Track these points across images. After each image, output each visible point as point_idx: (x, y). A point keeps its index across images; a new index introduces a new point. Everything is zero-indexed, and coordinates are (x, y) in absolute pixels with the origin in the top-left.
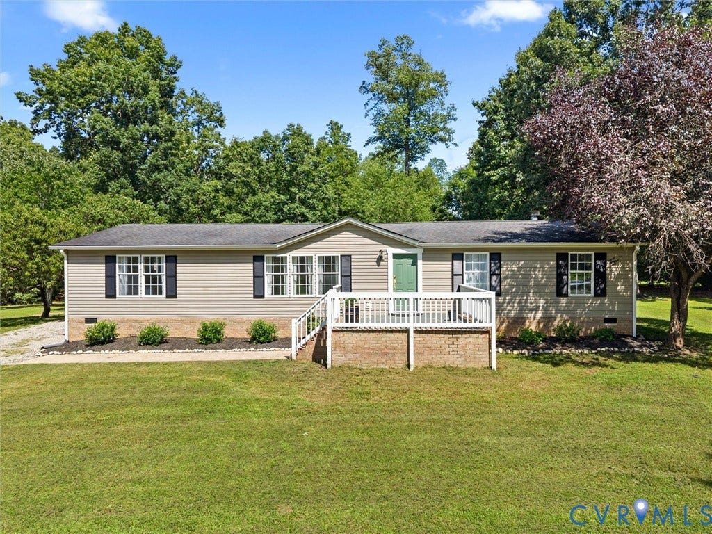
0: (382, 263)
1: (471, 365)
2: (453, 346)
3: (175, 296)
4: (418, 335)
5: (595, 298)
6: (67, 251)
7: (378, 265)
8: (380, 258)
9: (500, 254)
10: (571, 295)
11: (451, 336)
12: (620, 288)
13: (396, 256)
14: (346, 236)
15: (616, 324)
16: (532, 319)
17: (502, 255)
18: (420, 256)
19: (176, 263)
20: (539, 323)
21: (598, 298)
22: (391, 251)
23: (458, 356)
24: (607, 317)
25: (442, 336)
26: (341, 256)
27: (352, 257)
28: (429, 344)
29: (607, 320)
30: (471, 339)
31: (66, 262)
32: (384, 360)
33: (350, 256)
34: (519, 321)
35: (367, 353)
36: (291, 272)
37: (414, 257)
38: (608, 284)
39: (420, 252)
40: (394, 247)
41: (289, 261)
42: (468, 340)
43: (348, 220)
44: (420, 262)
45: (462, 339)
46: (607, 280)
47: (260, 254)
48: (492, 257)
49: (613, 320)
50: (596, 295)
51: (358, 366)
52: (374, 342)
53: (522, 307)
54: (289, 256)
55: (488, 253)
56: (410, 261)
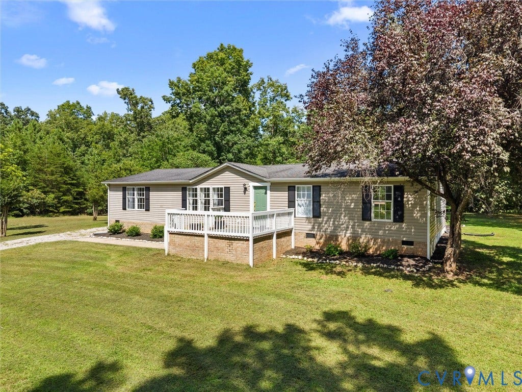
0: (246, 193)
1: (239, 262)
2: (230, 248)
3: (149, 210)
4: (211, 239)
5: (394, 224)
6: (109, 185)
7: (245, 194)
8: (245, 189)
9: (320, 186)
10: (374, 220)
11: (229, 241)
12: (417, 214)
13: (255, 188)
14: (227, 175)
15: (412, 247)
16: (343, 236)
17: (322, 187)
18: (268, 188)
19: (149, 191)
20: (348, 240)
21: (396, 224)
22: (251, 184)
23: (232, 255)
24: (404, 239)
25: (224, 241)
26: (225, 187)
27: (231, 188)
28: (217, 246)
29: (404, 243)
30: (240, 244)
31: (108, 190)
32: (194, 254)
33: (229, 187)
34: (333, 237)
35: (186, 248)
36: (201, 197)
37: (265, 188)
38: (405, 212)
39: (268, 185)
40: (253, 182)
41: (199, 190)
42: (238, 245)
43: (226, 164)
44: (268, 192)
45: (235, 243)
46: (405, 209)
47: (185, 186)
48: (315, 188)
49: (410, 243)
50: (395, 220)
51: (181, 256)
52: (189, 242)
53: (336, 227)
54: (199, 187)
55: (311, 186)
56: (264, 191)
